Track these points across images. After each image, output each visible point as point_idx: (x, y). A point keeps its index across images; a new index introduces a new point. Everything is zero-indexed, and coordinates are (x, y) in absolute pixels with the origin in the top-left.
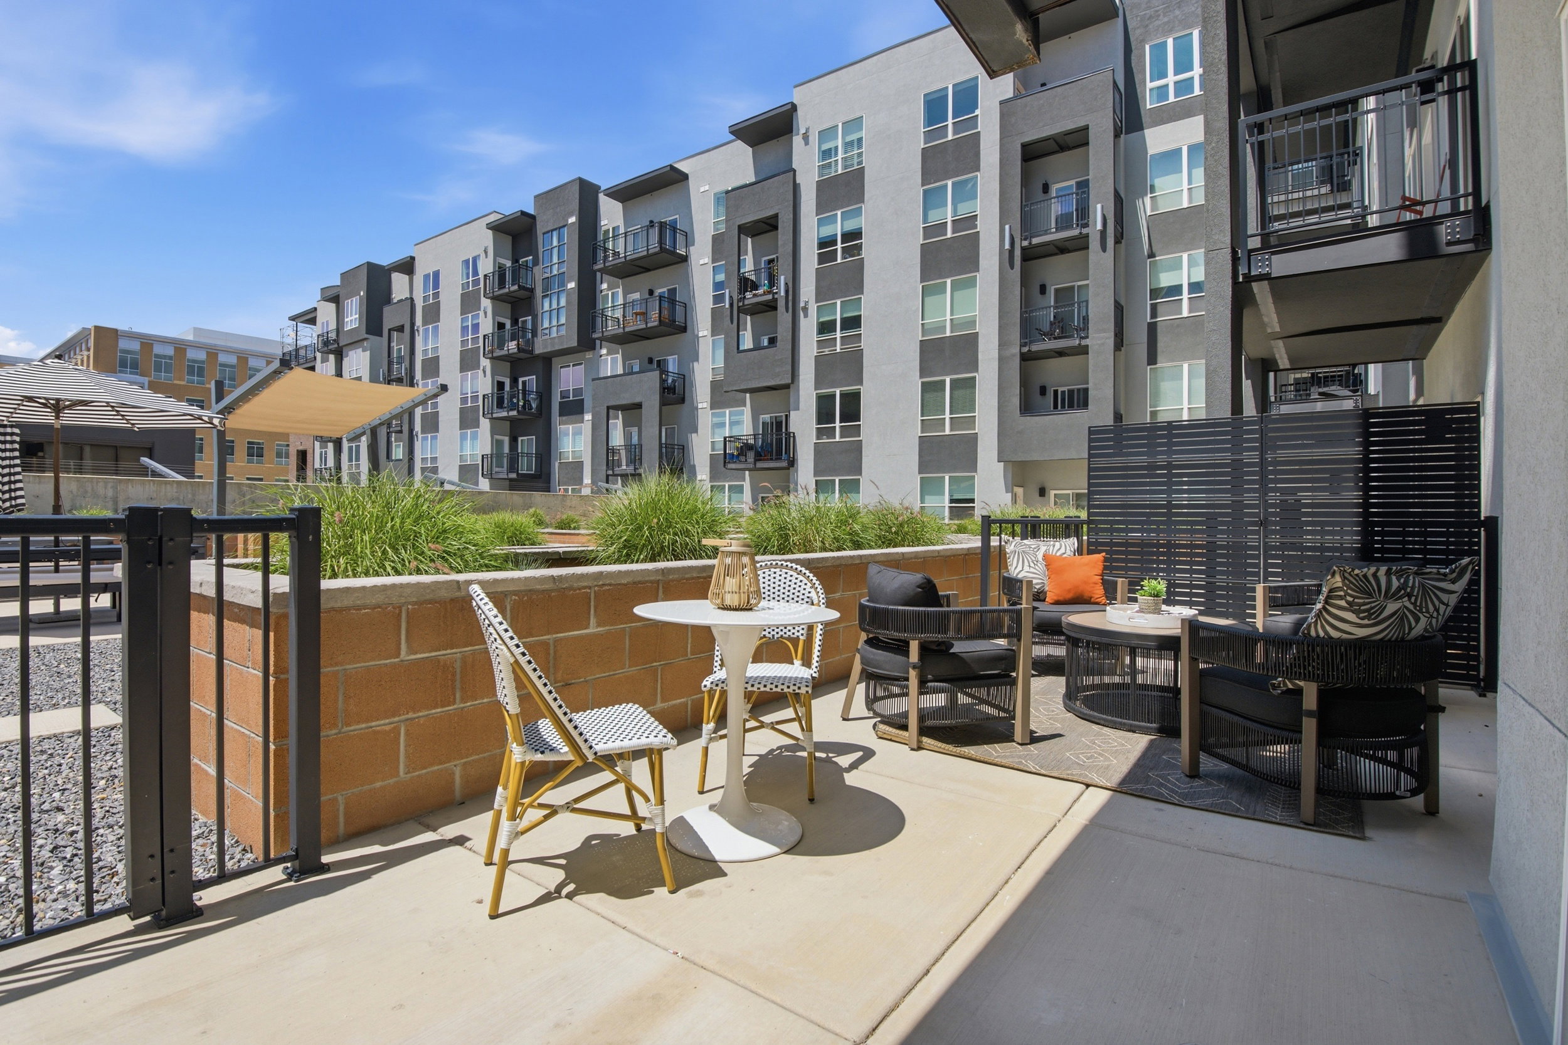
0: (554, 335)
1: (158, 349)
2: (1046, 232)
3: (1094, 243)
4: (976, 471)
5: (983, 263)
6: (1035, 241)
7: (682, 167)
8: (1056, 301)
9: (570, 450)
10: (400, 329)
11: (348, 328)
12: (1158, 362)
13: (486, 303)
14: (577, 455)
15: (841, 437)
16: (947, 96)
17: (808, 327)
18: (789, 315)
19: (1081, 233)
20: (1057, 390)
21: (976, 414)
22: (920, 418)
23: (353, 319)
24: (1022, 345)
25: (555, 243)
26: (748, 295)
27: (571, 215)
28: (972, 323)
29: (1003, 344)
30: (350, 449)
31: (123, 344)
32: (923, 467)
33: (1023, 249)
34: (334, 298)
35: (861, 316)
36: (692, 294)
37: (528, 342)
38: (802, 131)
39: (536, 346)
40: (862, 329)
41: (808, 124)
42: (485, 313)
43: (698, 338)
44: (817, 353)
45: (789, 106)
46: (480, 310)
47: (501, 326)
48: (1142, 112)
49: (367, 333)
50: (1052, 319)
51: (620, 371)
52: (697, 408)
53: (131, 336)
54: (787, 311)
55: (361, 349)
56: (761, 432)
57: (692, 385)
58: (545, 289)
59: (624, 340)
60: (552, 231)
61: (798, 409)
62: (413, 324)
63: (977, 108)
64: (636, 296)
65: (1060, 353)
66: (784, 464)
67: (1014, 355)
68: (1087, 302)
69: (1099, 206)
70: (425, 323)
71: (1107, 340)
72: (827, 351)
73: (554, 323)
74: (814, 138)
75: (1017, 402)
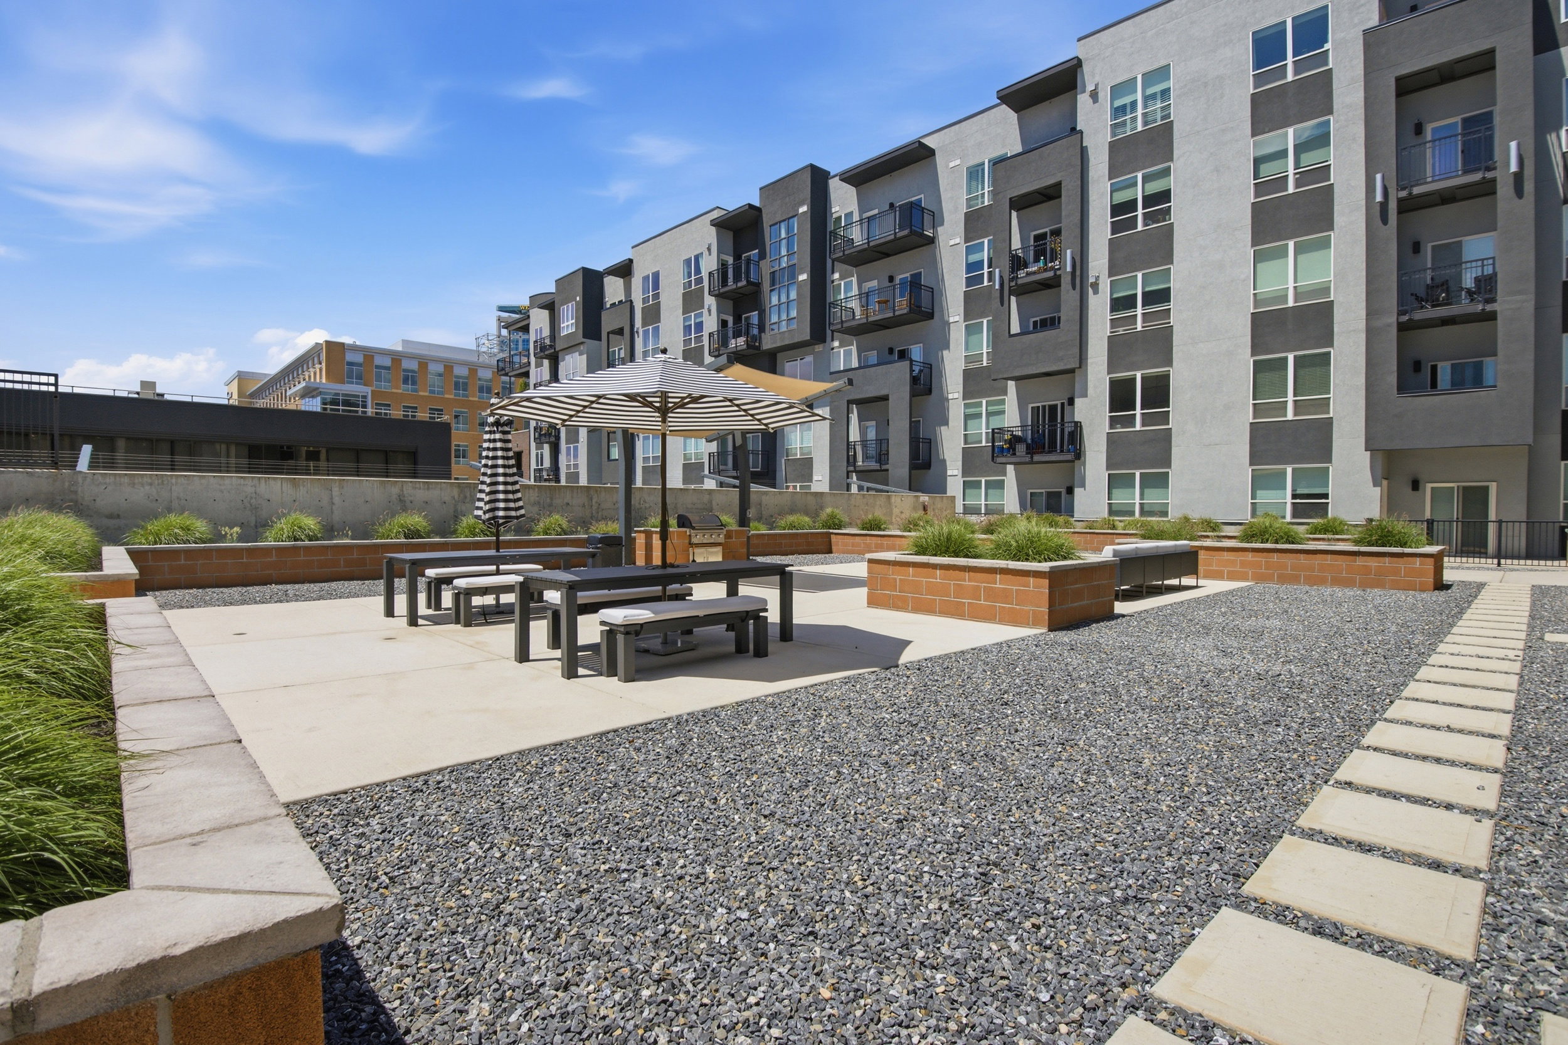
0: (784, 329)
1: (379, 361)
3: (1504, 190)
4: (1330, 461)
5: (1339, 220)
6: (1416, 190)
7: (929, 142)
8: (1433, 261)
9: (798, 446)
10: (620, 332)
11: (564, 333)
13: (710, 301)
14: (805, 451)
15: (1143, 425)
16: (1284, 32)
17: (1099, 307)
18: (1076, 295)
19: (1483, 178)
20: (1437, 365)
21: (1331, 395)
22: (1252, 402)
23: (569, 324)
24: (1401, 313)
25: (783, 235)
26: (1021, 274)
27: (801, 204)
28: (1326, 290)
29: (1371, 313)
30: (568, 449)
31: (350, 357)
32: (1255, 458)
33: (1400, 201)
34: (550, 306)
35: (1170, 288)
36: (940, 277)
37: (754, 338)
38: (1090, 87)
39: (764, 341)
40: (1172, 303)
41: (1097, 79)
42: (709, 311)
43: (949, 324)
44: (1111, 332)
45: (1075, 62)
46: (703, 307)
47: (724, 324)
48: (1557, 28)
49: (584, 337)
50: (1429, 281)
51: (855, 364)
52: (948, 400)
53: (354, 348)
54: (1074, 288)
55: (577, 353)
56: (1030, 423)
57: (941, 375)
58: (773, 283)
59: (859, 331)
60: (780, 222)
61: (1085, 395)
62: (632, 326)
63: (1326, 41)
64: (874, 284)
65: (1448, 322)
66: (1069, 457)
67: (1389, 325)
69: (1512, 145)
70: (644, 324)
71: (1525, 304)
72: (1121, 331)
73: (784, 317)
74: (1105, 95)
75: (1393, 379)
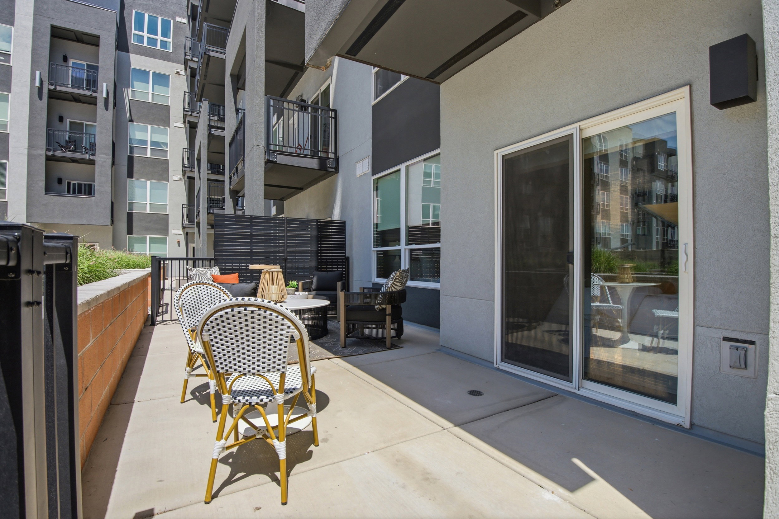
2: (64, 85)
3: (101, 104)
5: (14, 88)
6: (59, 88)
8: (70, 129)
12: (134, 177)
19: (92, 95)
20: (70, 182)
21: (7, 189)
24: (48, 150)
28: (5, 126)
29: (31, 146)
33: (50, 90)
48: (129, 45)
50: (67, 139)
65: (74, 161)
67: (41, 155)
68: (95, 135)
69: (105, 84)
71: (108, 160)
75: (42, 184)
